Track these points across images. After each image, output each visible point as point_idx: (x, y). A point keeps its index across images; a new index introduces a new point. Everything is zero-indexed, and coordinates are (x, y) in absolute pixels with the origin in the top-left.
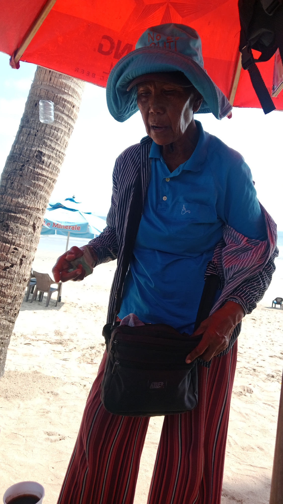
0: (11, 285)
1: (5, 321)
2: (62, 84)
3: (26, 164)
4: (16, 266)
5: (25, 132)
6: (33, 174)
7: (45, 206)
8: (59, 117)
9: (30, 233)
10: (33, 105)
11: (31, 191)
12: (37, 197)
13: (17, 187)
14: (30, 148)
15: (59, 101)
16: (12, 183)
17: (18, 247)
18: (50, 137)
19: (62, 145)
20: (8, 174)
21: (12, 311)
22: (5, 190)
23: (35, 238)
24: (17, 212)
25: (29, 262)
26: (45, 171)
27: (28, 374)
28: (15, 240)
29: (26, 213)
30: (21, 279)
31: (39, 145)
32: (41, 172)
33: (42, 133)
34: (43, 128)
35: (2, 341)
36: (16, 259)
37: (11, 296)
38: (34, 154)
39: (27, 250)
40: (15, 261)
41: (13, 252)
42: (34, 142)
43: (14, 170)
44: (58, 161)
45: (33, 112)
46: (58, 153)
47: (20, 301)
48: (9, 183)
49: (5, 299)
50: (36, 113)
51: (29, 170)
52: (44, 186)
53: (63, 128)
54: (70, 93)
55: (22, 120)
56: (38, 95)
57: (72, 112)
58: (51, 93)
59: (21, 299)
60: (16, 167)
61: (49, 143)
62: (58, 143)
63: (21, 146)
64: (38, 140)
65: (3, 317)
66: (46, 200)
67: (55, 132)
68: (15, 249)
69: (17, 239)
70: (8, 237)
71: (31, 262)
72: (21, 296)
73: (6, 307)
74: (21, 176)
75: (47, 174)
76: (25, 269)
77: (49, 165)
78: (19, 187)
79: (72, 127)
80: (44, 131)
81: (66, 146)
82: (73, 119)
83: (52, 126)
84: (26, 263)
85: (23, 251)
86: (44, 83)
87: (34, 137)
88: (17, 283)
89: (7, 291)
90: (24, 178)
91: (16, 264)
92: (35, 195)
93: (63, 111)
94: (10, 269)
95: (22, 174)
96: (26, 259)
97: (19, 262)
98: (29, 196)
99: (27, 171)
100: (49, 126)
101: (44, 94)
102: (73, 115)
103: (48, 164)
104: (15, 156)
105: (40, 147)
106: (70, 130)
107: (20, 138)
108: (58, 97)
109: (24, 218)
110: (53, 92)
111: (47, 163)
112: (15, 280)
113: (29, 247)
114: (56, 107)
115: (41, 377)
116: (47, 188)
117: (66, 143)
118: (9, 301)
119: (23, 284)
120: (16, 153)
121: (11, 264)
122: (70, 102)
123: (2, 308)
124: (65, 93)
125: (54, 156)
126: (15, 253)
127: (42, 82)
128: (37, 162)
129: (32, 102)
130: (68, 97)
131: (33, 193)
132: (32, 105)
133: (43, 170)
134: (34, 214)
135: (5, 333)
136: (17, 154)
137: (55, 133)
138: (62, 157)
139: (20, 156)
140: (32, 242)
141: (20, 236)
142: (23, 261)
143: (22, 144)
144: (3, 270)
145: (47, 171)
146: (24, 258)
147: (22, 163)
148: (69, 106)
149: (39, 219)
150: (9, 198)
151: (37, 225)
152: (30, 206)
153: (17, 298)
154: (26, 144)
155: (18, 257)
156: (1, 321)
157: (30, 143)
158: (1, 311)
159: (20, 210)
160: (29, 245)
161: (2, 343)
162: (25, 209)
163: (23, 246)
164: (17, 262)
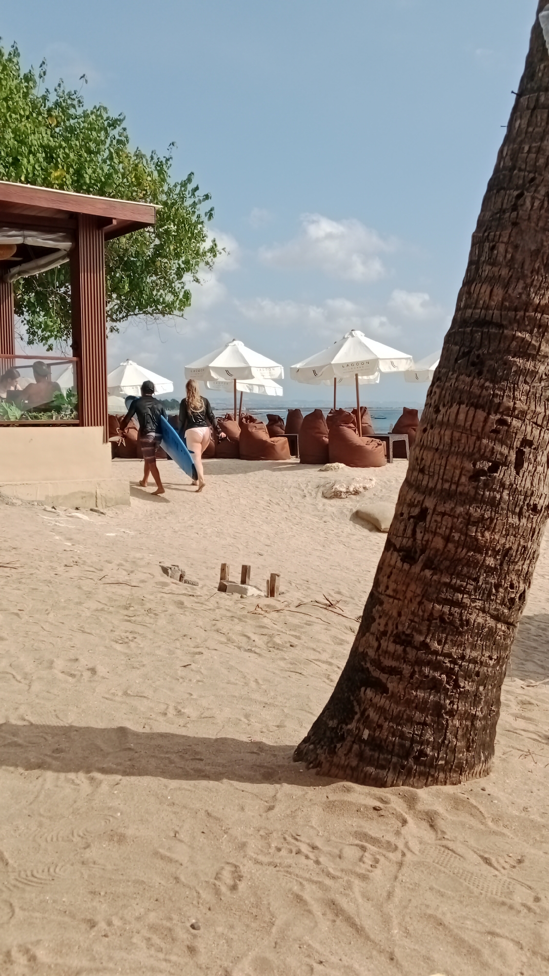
0: (492, 519)
1: (481, 614)
3: (527, 190)
4: (505, 468)
5: (525, 107)
9: (544, 376)
11: (543, 260)
13: (505, 256)
16: (493, 248)
17: (508, 416)
20: (484, 229)
21: (501, 590)
22: (477, 269)
24: (504, 323)
25: (544, 459)
28: (501, 398)
29: (529, 323)
30: (521, 503)
35: (477, 669)
36: (505, 451)
37: (494, 550)
38: (548, 158)
39: (536, 423)
40: (502, 454)
41: (496, 431)
42: (547, 124)
43: (497, 213)
47: (525, 567)
48: (486, 249)
49: (480, 557)
59: (528, 562)
60: (502, 205)
63: (516, 146)
65: (474, 605)
68: (502, 422)
70: (482, 391)
72: (525, 550)
73: (482, 577)
74: (515, 224)
76: (533, 476)
78: (510, 255)
84: (535, 461)
85: (523, 428)
87: (547, 111)
88: (510, 514)
89: (483, 536)
90: (523, 228)
91: (505, 464)
94: (490, 476)
95: (517, 217)
96: (534, 449)
97: (513, 457)
98: (538, 274)
99: (530, 208)
104: (501, 177)
107: (514, 126)
109: (524, 336)
112: (505, 506)
113: (541, 417)
118: (490, 562)
119: (530, 520)
120: (504, 168)
121: (490, 464)
123: (473, 580)
126: (502, 432)
135: (484, 647)
136: (506, 170)
139: (514, 172)
141: (514, 387)
142: (526, 455)
143: (519, 139)
144: (471, 478)
146: (527, 447)
147: (519, 189)
152: (540, 304)
153: (514, 555)
154: (529, 135)
155: (509, 442)
156: (471, 614)
157: (537, 130)
158: (468, 586)
159: (513, 317)
160: (543, 410)
161: (478, 674)
162: (525, 314)
163: (524, 413)
164: (509, 458)
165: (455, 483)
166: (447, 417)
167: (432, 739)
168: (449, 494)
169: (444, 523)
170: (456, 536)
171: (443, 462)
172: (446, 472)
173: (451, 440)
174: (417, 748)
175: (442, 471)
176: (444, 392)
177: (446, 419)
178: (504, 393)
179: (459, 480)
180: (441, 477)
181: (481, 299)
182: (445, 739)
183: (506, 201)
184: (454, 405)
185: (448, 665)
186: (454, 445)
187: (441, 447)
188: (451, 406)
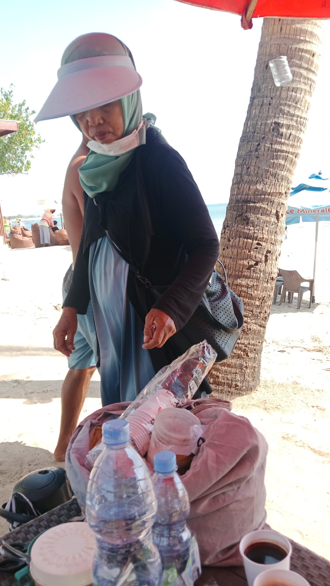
0: (257, 286)
1: (255, 325)
2: (296, 31)
3: (262, 142)
4: (261, 263)
5: (257, 104)
6: (270, 152)
7: (288, 189)
8: (296, 74)
9: (273, 223)
10: (264, 68)
11: (271, 173)
12: (278, 180)
13: (254, 172)
14: (264, 122)
15: (295, 53)
16: (248, 168)
17: (261, 241)
18: (288, 102)
19: (303, 108)
20: (243, 159)
21: (262, 314)
22: (241, 177)
23: (279, 228)
24: (256, 201)
25: (275, 258)
26: (285, 146)
27: (287, 385)
28: (257, 234)
29: (266, 200)
30: (268, 277)
31: (275, 115)
32: (280, 148)
33: (277, 100)
34: (278, 93)
36: (260, 256)
37: (258, 298)
38: (270, 128)
39: (271, 243)
40: (259, 258)
41: (256, 248)
42: (268, 112)
43: (249, 152)
44: (300, 129)
45: (264, 77)
46: (299, 119)
47: (270, 303)
48: (245, 168)
49: (253, 302)
50: (268, 77)
51: (266, 148)
52: (285, 165)
53: (303, 86)
54: (308, 39)
55: (252, 90)
56: (268, 54)
57: (312, 62)
58: (284, 46)
59: (270, 301)
60: (251, 149)
61: (286, 109)
62: (298, 107)
63: (254, 122)
64: (273, 110)
65: (252, 322)
66: (289, 181)
67: (293, 93)
68: (258, 244)
69: (259, 232)
70: (249, 231)
71: (277, 257)
72: (269, 297)
73: (254, 310)
74: (257, 157)
75: (288, 148)
76: (271, 266)
77: (289, 137)
78: (256, 171)
79: (313, 81)
80: (280, 96)
81: (308, 109)
82: (314, 72)
83: (289, 87)
84: (272, 259)
85: (267, 246)
86: (274, 36)
87: (268, 107)
88: (264, 282)
89: (254, 293)
90: (261, 159)
91: (260, 262)
92: (275, 177)
93: (301, 65)
94: (255, 267)
95: (258, 154)
96: (271, 254)
97: (263, 259)
98: (269, 179)
99: (263, 150)
100: (285, 89)
101: (275, 50)
102: (314, 66)
103: (288, 135)
104: (249, 136)
105: (277, 117)
106: (311, 87)
107: (252, 113)
108: (293, 49)
109: (265, 207)
110: (286, 45)
111: (286, 135)
112: (262, 280)
113: (273, 240)
114: (292, 62)
115: (302, 389)
116: (288, 166)
117: (308, 104)
118: (257, 303)
119: (271, 284)
120: (249, 132)
121: (255, 262)
122: (308, 51)
123: (251, 312)
124: (301, 41)
125: (295, 124)
126: (259, 249)
127: (272, 37)
128: (275, 136)
129: (262, 64)
130: (305, 46)
131: (272, 175)
132: (262, 68)
133: (282, 145)
134: (276, 200)
135: (257, 338)
136: (251, 133)
137: (293, 96)
138: (304, 123)
139: (255, 134)
140: (277, 234)
141: (262, 229)
142: (269, 257)
143: (256, 119)
144: (247, 269)
145: (288, 144)
146: (269, 253)
147: (258, 142)
148: (307, 56)
149: (282, 205)
150: (246, 186)
151: (280, 212)
152: (270, 192)
153: (266, 299)
154: (260, 117)
155: (262, 252)
156: (251, 326)
157: (264, 115)
158: (249, 314)
159: (260, 198)
160: (274, 237)
161: (255, 349)
162: (265, 197)
163: (267, 239)
164: (262, 259)
165: (240, 272)
166: (234, 243)
167: (240, 379)
168: (238, 277)
169: (237, 289)
170: (243, 294)
171: (235, 263)
172: (236, 267)
173: (237, 253)
174: (234, 383)
175: (234, 267)
176: (231, 232)
177: (234, 244)
178: (258, 231)
179: (242, 270)
180: (234, 269)
181: (245, 191)
182: (245, 378)
183: (252, 147)
184: (237, 238)
185: (244, 348)
186: (239, 255)
187: (233, 256)
188: (236, 238)
